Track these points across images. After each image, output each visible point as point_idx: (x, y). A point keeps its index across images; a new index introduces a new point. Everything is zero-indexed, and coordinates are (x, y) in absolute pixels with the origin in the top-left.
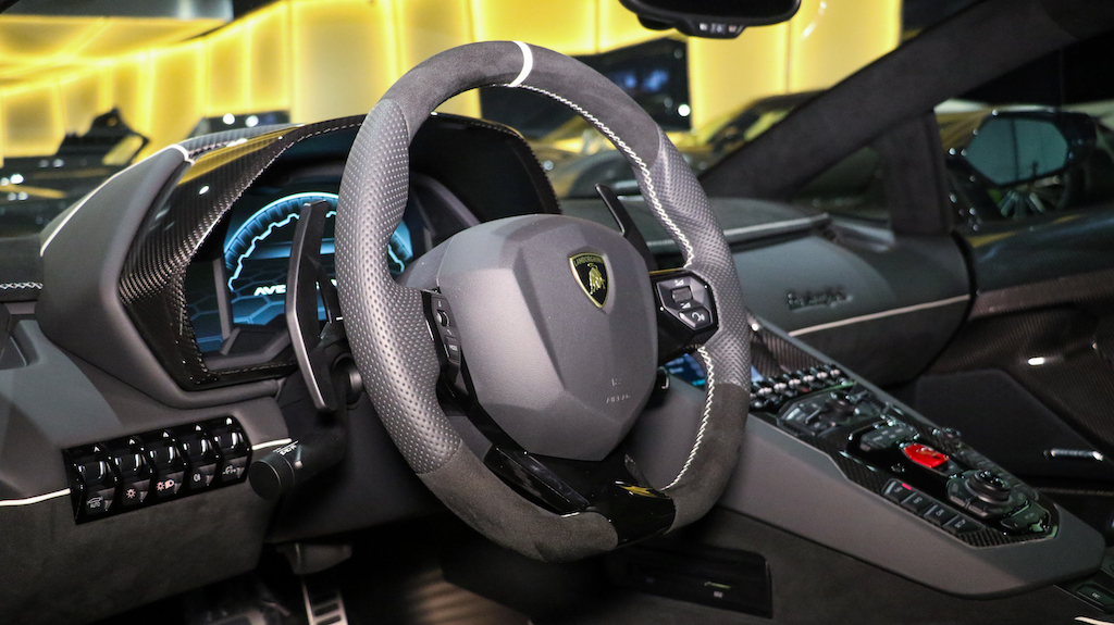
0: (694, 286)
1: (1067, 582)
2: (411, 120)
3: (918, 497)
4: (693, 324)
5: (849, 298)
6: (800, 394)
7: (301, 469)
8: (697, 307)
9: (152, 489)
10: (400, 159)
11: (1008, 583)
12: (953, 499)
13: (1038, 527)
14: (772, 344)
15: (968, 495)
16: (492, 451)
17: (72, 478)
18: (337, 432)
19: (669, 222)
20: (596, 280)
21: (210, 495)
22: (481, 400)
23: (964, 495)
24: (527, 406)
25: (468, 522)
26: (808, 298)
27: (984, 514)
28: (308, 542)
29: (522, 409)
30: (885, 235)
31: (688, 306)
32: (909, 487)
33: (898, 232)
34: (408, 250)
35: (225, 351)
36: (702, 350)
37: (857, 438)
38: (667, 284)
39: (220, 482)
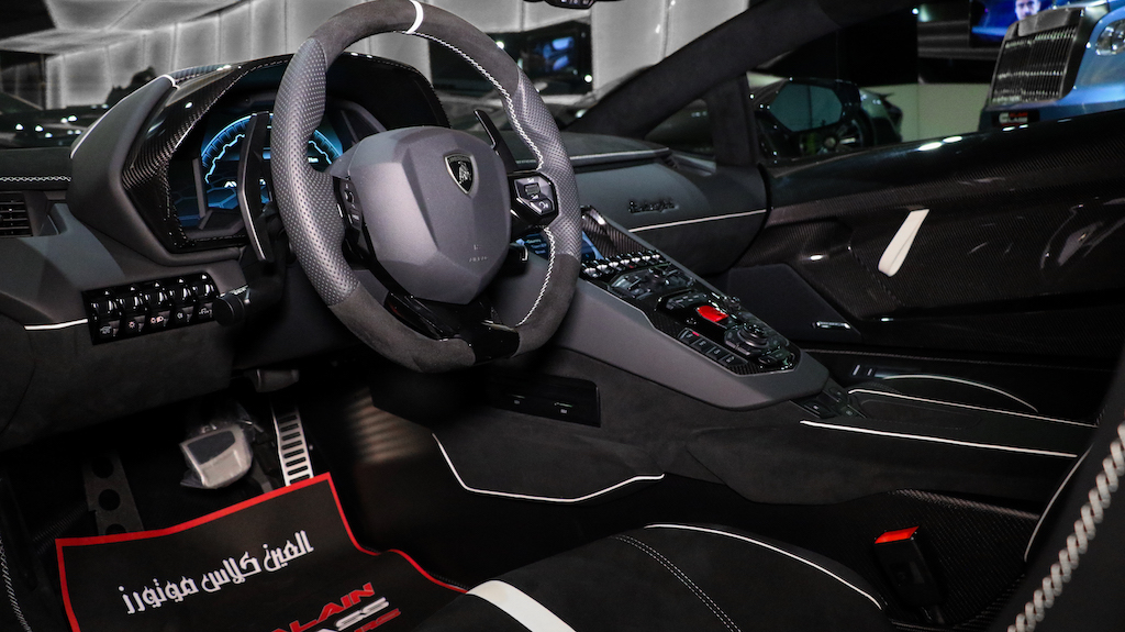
0: (542, 183)
1: (799, 400)
2: (328, 53)
3: (703, 341)
4: (540, 211)
5: (677, 207)
6: (626, 270)
7: (249, 305)
8: (543, 198)
9: (147, 321)
10: (319, 81)
11: (758, 398)
12: (727, 343)
14: (613, 235)
15: (739, 340)
16: (389, 296)
17: (89, 313)
18: (277, 280)
19: (526, 137)
20: (464, 175)
21: (189, 329)
22: (379, 258)
23: (735, 340)
24: (413, 262)
25: (365, 342)
26: (645, 207)
27: (748, 354)
28: (266, 368)
29: (407, 264)
30: (710, 165)
31: (537, 197)
32: (698, 334)
33: (719, 163)
35: (201, 227)
36: (546, 230)
37: (665, 301)
38: (522, 181)
39: (197, 319)
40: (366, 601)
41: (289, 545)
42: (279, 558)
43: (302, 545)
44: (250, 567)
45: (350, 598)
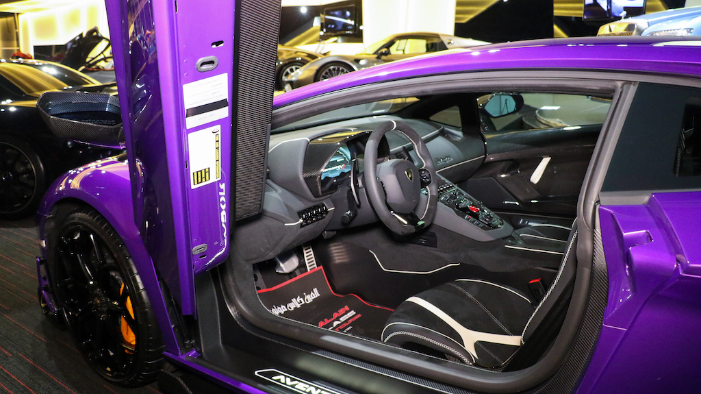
0: (426, 172)
1: (504, 238)
3: (472, 219)
4: (426, 182)
5: (452, 159)
8: (427, 178)
11: (490, 239)
12: (480, 220)
13: (499, 226)
22: (388, 202)
23: (483, 219)
27: (487, 223)
31: (425, 177)
32: (470, 217)
33: (464, 133)
34: (350, 158)
36: (427, 187)
37: (458, 205)
40: (347, 312)
41: (312, 293)
42: (310, 298)
43: (315, 294)
44: (301, 302)
45: (341, 311)
